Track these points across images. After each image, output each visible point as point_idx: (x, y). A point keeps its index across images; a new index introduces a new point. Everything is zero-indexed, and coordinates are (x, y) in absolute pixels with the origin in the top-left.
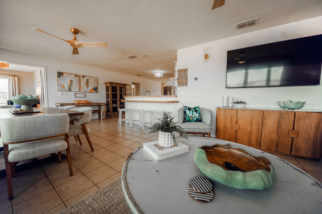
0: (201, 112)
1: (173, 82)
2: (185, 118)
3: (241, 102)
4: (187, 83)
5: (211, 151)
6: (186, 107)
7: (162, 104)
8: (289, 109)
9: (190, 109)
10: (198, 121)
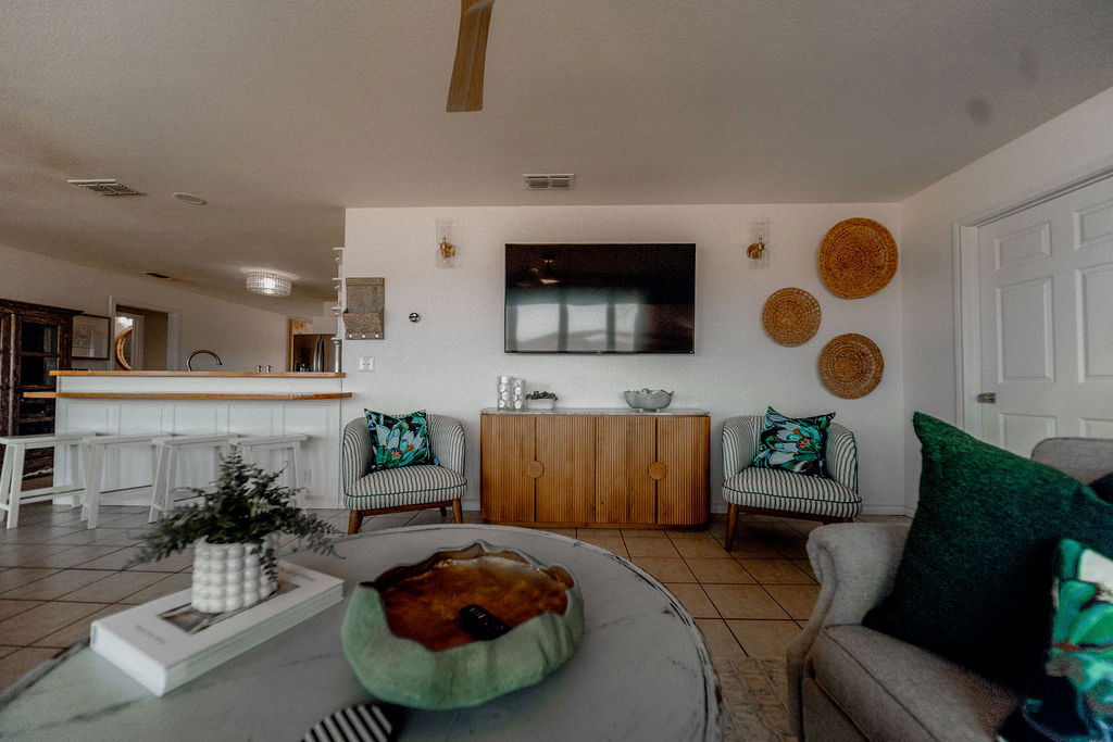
0: (433, 430)
1: (330, 320)
2: (374, 456)
3: (545, 395)
4: (383, 328)
5: (424, 579)
6: (378, 415)
7: (277, 409)
8: (646, 410)
9: (390, 422)
10: (421, 464)
